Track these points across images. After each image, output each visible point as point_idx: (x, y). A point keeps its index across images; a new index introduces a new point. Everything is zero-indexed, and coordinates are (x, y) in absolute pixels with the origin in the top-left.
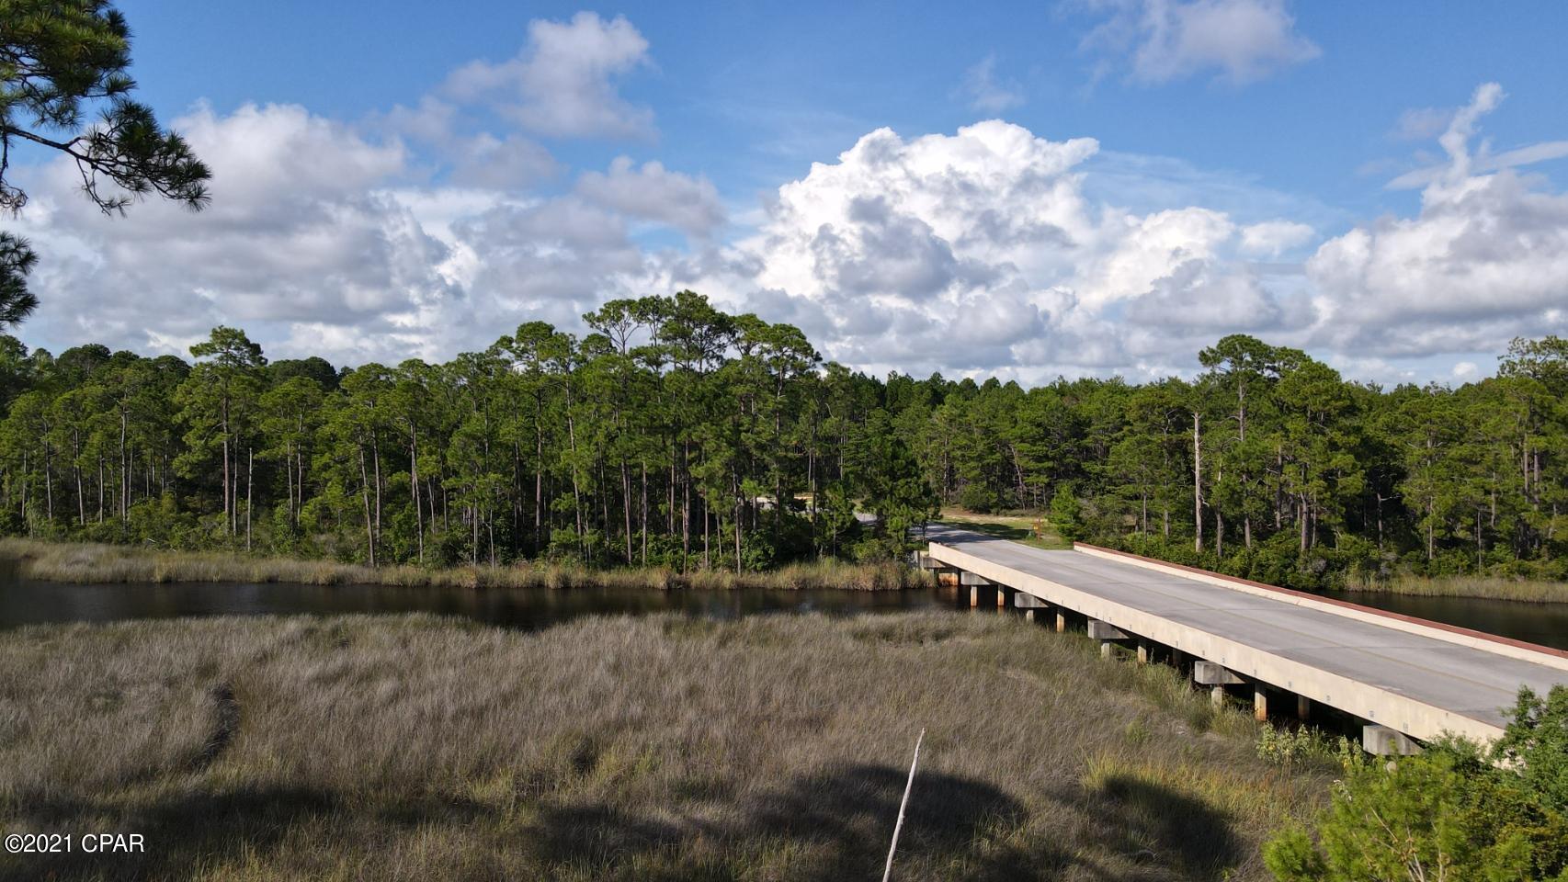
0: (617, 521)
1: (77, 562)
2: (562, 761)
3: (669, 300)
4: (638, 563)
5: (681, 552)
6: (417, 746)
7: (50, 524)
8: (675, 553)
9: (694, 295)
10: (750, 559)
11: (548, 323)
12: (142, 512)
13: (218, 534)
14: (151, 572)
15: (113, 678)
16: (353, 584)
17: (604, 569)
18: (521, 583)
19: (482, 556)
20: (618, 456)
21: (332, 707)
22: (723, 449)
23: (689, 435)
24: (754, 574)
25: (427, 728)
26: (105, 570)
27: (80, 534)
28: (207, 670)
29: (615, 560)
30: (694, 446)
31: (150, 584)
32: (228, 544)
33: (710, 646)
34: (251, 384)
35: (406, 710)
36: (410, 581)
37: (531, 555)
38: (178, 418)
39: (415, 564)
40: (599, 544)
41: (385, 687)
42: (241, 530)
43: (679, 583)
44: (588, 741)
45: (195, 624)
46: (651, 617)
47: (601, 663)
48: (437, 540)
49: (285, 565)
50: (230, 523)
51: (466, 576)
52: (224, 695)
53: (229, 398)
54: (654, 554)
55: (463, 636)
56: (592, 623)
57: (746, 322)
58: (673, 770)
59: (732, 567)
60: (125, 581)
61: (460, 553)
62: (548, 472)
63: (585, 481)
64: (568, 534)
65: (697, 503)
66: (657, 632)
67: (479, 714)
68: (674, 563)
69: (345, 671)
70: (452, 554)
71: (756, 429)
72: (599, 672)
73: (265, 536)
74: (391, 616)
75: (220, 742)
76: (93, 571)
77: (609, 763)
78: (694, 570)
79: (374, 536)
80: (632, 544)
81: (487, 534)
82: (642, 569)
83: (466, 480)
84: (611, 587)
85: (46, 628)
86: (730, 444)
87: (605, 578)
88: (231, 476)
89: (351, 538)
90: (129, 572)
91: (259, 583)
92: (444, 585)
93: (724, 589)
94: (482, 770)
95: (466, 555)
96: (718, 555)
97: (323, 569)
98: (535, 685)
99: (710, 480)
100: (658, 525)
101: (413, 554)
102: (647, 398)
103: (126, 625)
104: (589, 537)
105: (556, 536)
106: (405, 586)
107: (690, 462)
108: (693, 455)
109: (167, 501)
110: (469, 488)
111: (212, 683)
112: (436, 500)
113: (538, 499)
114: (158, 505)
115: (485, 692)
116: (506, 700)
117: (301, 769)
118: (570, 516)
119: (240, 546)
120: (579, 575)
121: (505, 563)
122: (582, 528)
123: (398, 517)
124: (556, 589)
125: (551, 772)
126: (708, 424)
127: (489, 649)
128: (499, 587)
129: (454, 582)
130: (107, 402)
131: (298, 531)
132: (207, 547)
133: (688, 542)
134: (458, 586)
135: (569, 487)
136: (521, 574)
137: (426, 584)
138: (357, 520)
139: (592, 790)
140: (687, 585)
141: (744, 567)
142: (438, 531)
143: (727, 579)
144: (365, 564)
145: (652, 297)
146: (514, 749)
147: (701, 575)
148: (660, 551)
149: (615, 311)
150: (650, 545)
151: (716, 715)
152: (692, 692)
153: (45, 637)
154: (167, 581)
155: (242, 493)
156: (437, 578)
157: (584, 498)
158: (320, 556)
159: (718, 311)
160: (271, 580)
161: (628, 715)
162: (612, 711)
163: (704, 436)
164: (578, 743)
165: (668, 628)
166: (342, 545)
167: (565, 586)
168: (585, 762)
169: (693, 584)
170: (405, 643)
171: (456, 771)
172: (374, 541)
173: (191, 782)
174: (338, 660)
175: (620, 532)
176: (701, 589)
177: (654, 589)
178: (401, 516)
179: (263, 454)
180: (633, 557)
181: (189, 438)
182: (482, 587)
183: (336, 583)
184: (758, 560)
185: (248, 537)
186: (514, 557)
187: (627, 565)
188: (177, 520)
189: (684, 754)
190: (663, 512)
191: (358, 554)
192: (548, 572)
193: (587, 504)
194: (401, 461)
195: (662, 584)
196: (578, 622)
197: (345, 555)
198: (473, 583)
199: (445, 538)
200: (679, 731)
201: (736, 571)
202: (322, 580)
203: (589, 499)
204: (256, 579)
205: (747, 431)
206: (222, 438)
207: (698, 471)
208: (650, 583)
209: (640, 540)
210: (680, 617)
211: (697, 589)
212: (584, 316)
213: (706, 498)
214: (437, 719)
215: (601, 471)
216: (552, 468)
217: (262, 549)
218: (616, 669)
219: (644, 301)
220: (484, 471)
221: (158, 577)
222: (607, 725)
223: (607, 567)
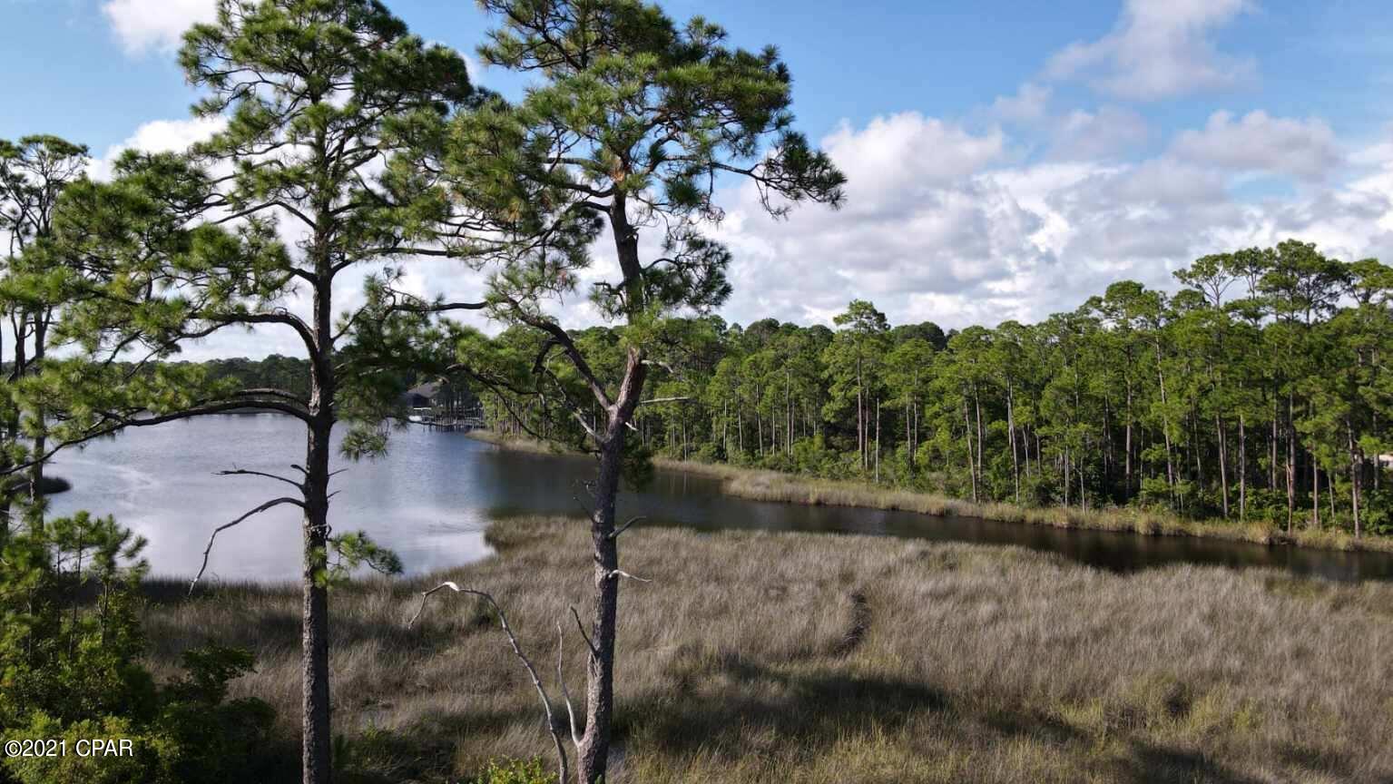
0: (1211, 473)
1: (758, 485)
2: (1154, 702)
3: (1269, 251)
4: (1236, 516)
5: (1285, 508)
6: (1014, 664)
7: (741, 454)
8: (1278, 508)
9: (1300, 244)
10: (1371, 520)
11: (1137, 282)
12: (800, 448)
13: (856, 467)
14: (807, 495)
15: (782, 576)
16: (959, 516)
17: (1197, 518)
18: (1111, 527)
19: (1073, 499)
20: (1213, 409)
21: (942, 621)
22: (1336, 403)
23: (1294, 388)
24: (1377, 537)
25: (1022, 650)
26: (776, 492)
27: (760, 463)
28: (847, 578)
29: (1208, 511)
30: (1298, 400)
31: (806, 505)
32: (862, 477)
33: (1321, 608)
34: (878, 346)
35: (1005, 631)
36: (1007, 518)
37: (1121, 500)
38: (825, 375)
39: (1012, 502)
40: (1193, 494)
41: (985, 609)
42: (871, 466)
43: (1283, 539)
44: (1181, 686)
45: (839, 539)
46: (1251, 572)
47: (1195, 612)
48: (1032, 483)
49: (904, 496)
50: (863, 459)
51: (1059, 516)
52: (859, 599)
53: (862, 358)
54: (1253, 508)
55: (1055, 571)
56: (1185, 571)
57: (1364, 268)
58: (1277, 732)
59: (1347, 527)
60: (789, 502)
61: (1053, 495)
62: (1137, 424)
63: (1176, 433)
64: (1160, 483)
65: (1304, 461)
66: (1257, 588)
67: (1071, 644)
68: (1276, 519)
69: (953, 591)
70: (1044, 496)
71: (1376, 383)
72: (1192, 620)
73: (889, 471)
74: (991, 547)
75: (856, 636)
76: (769, 492)
77: (1203, 712)
78: (1301, 528)
79: (976, 476)
80: (1228, 498)
81: (1078, 479)
82: (1240, 523)
83: (1058, 429)
84: (1205, 538)
85: (739, 532)
86: (1345, 398)
87: (1198, 528)
88: (864, 421)
89: (958, 477)
90: (792, 494)
91: (886, 510)
92: (1036, 523)
93: (1338, 551)
94: (1074, 696)
95: (1058, 497)
96: (1330, 514)
97: (935, 502)
98: (1126, 625)
99: (1320, 435)
100: (1258, 479)
101: (1010, 494)
102: (1245, 350)
103: (792, 535)
104: (1181, 487)
105: (1146, 484)
106: (1003, 521)
107: (1296, 416)
108: (1299, 409)
109: (818, 440)
110: (1061, 437)
111: (850, 588)
112: (1030, 447)
113: (1128, 449)
114: (812, 443)
115: (1075, 626)
116: (1097, 635)
117: (918, 668)
118: (1161, 466)
119: (870, 478)
120: (1171, 523)
121: (1096, 507)
122: (1174, 479)
123: (996, 460)
124: (1146, 536)
125: (1142, 709)
126: (1317, 377)
127: (1080, 586)
128: (1090, 529)
129: (1047, 521)
130: (777, 363)
131: (915, 468)
132: (846, 478)
133: (1293, 499)
134: (1051, 525)
135: (1160, 438)
136: (1110, 518)
137: (1022, 521)
138: (962, 462)
139: (1186, 734)
140: (1292, 543)
141: (1362, 528)
142: (1032, 476)
143: (1342, 541)
144: (968, 500)
145: (1250, 250)
146: (1105, 683)
147: (1309, 533)
148: (1260, 506)
149: (1207, 267)
150: (1249, 499)
151: (1329, 682)
152: (1300, 654)
153: (738, 539)
154: (819, 503)
155: (872, 436)
156: (1032, 516)
157: (1175, 449)
158: (933, 490)
159: (1329, 258)
160: (894, 509)
161: (1225, 666)
162: (1208, 659)
163: (1312, 389)
164: (1171, 688)
165: (1270, 584)
166: (950, 482)
167: (1156, 533)
168: (1178, 706)
169: (1300, 542)
170: (1003, 572)
171: (1051, 693)
172: (976, 480)
173: (836, 665)
174: (948, 580)
175: (1215, 484)
176: (1308, 547)
177: (1253, 543)
178: (999, 460)
179: (887, 403)
180: (1229, 510)
181: (834, 390)
182: (1074, 528)
183: (944, 515)
184: (1381, 522)
185: (876, 472)
186: (1105, 502)
187: (1223, 518)
188: (826, 455)
189: (1290, 717)
190: (1263, 467)
191: (962, 490)
192: (1140, 519)
193: (1179, 456)
194: (999, 411)
195: (1263, 539)
196: (1169, 569)
197: (952, 491)
198: (1065, 524)
199: (1038, 481)
200: (1284, 692)
201: (1353, 532)
202: (934, 511)
203: (1181, 450)
204: (882, 506)
205: (1366, 384)
206: (857, 390)
207: (1307, 426)
208: (1248, 537)
209: (1237, 493)
210: (1285, 574)
211: (1304, 547)
212: (1175, 273)
213: (1314, 453)
214: (1033, 642)
215: (1194, 425)
216: (1142, 419)
217: (888, 483)
218: (1211, 619)
219: (1240, 255)
220: (1075, 421)
221: (812, 500)
222: (1201, 674)
223: (1201, 518)
